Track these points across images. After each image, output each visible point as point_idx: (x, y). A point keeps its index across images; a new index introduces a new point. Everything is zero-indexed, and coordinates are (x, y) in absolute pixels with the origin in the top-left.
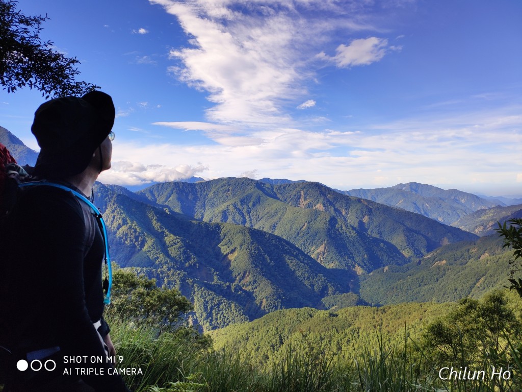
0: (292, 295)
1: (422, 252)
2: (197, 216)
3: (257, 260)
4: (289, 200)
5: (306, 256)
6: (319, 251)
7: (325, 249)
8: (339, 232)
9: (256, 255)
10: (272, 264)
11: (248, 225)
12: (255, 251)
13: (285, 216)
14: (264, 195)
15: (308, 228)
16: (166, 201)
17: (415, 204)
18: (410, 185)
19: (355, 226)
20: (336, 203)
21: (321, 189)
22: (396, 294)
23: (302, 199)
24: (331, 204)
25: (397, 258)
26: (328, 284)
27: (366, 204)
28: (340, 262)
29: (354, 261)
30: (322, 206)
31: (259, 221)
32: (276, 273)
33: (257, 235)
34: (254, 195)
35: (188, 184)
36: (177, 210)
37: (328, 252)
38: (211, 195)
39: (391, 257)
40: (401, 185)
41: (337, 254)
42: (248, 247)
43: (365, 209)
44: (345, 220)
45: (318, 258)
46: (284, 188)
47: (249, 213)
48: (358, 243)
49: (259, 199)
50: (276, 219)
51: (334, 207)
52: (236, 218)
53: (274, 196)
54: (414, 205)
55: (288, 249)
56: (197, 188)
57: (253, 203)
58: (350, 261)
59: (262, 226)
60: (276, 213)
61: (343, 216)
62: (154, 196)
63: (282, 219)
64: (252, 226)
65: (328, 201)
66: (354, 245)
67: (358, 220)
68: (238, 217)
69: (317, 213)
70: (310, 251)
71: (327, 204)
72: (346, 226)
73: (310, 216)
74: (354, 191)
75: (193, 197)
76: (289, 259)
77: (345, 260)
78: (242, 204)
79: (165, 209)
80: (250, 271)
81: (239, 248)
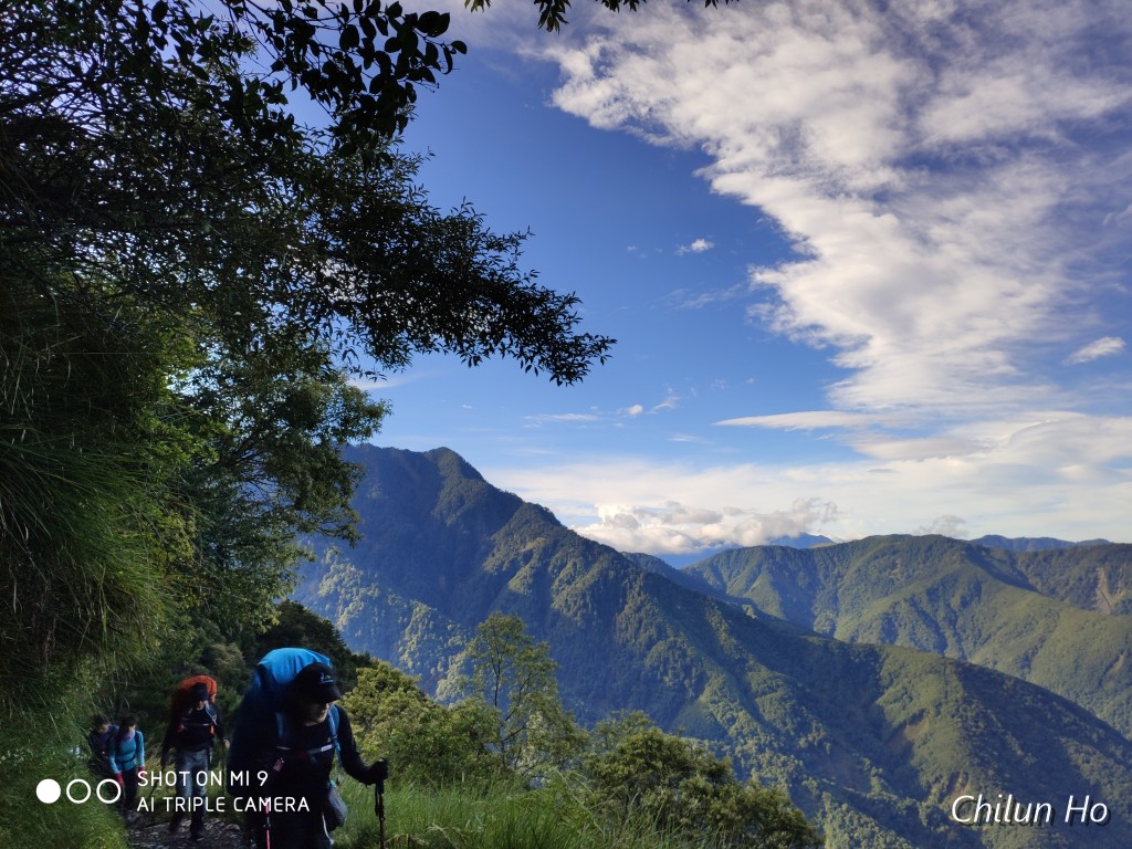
2: (820, 625)
3: (985, 748)
4: (1062, 593)
9: (982, 734)
11: (952, 653)
12: (977, 722)
13: (1056, 634)
14: (990, 579)
15: (1131, 669)
16: (747, 589)
23: (1103, 589)
31: (982, 644)
32: (1043, 786)
33: (978, 682)
34: (964, 580)
35: (794, 550)
36: (773, 610)
38: (850, 575)
42: (957, 710)
46: (1045, 559)
47: (953, 623)
49: (978, 589)
52: (919, 635)
53: (1021, 583)
55: (1074, 723)
56: (817, 559)
57: (963, 598)
59: (990, 658)
60: (1029, 625)
62: (719, 576)
63: (1049, 642)
64: (964, 657)
68: (923, 632)
75: (807, 580)
76: (1078, 752)
78: (931, 600)
79: (745, 607)
80: (966, 774)
81: (932, 712)
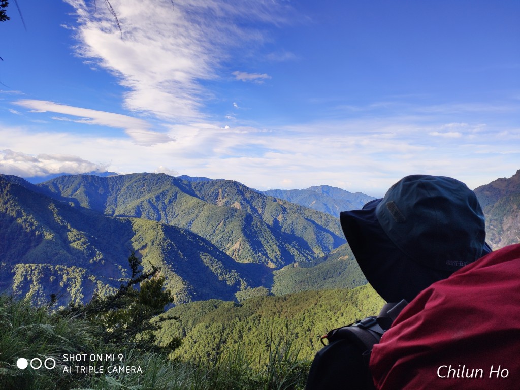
0: (204, 291)
1: (330, 249)
2: (108, 211)
3: (169, 257)
4: (206, 198)
5: (221, 252)
6: (234, 248)
7: (240, 246)
8: (255, 230)
9: (169, 252)
10: (186, 260)
11: (163, 221)
12: (167, 247)
13: (202, 213)
14: (181, 192)
15: (225, 225)
16: (72, 195)
17: (326, 205)
18: (322, 188)
19: (270, 224)
20: (253, 202)
21: (239, 188)
22: (303, 287)
23: (220, 196)
24: (248, 202)
25: (307, 254)
26: (241, 279)
27: (281, 203)
28: (254, 259)
29: (268, 258)
30: (239, 204)
31: (175, 218)
32: (188, 269)
33: (170, 232)
34: (171, 192)
35: (98, 177)
36: (85, 204)
37: (243, 249)
38: (124, 190)
39: (301, 254)
40: (314, 187)
41: (252, 251)
42: (160, 243)
43: (279, 209)
44: (261, 218)
45: (233, 254)
46: (202, 185)
47: (164, 209)
48: (272, 240)
49: (176, 196)
50: (193, 216)
51: (251, 205)
52: (150, 215)
53: (192, 193)
54: (325, 207)
55: (203, 245)
56: (109, 182)
57: (170, 199)
58: (264, 258)
59: (177, 223)
60: (193, 210)
61: (259, 215)
62: (57, 189)
63: (199, 216)
64: (167, 223)
65: (245, 199)
66: (268, 242)
67: (273, 219)
68: (152, 214)
69: (234, 211)
70: (225, 248)
71: (245, 203)
72: (262, 224)
73: (226, 214)
74: (271, 191)
75: (103, 191)
76: (202, 255)
77: (259, 256)
78: (157, 200)
79: (70, 203)
80: (161, 267)
81: (150, 245)
